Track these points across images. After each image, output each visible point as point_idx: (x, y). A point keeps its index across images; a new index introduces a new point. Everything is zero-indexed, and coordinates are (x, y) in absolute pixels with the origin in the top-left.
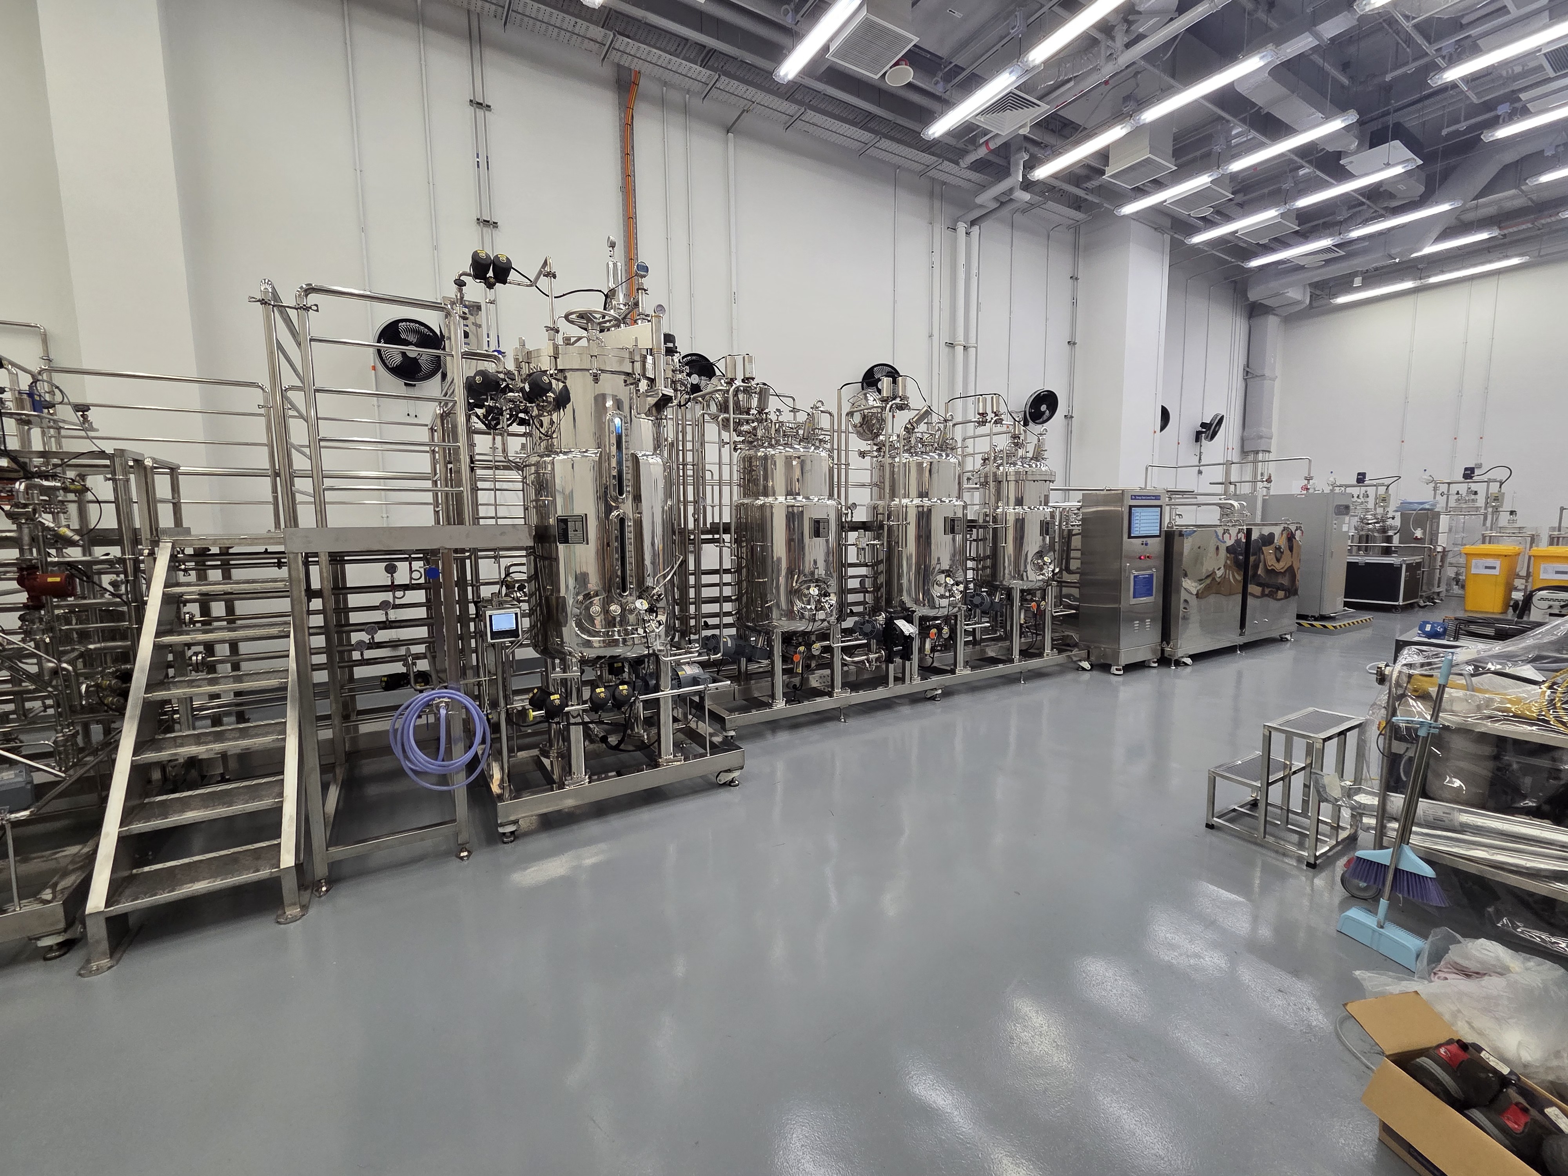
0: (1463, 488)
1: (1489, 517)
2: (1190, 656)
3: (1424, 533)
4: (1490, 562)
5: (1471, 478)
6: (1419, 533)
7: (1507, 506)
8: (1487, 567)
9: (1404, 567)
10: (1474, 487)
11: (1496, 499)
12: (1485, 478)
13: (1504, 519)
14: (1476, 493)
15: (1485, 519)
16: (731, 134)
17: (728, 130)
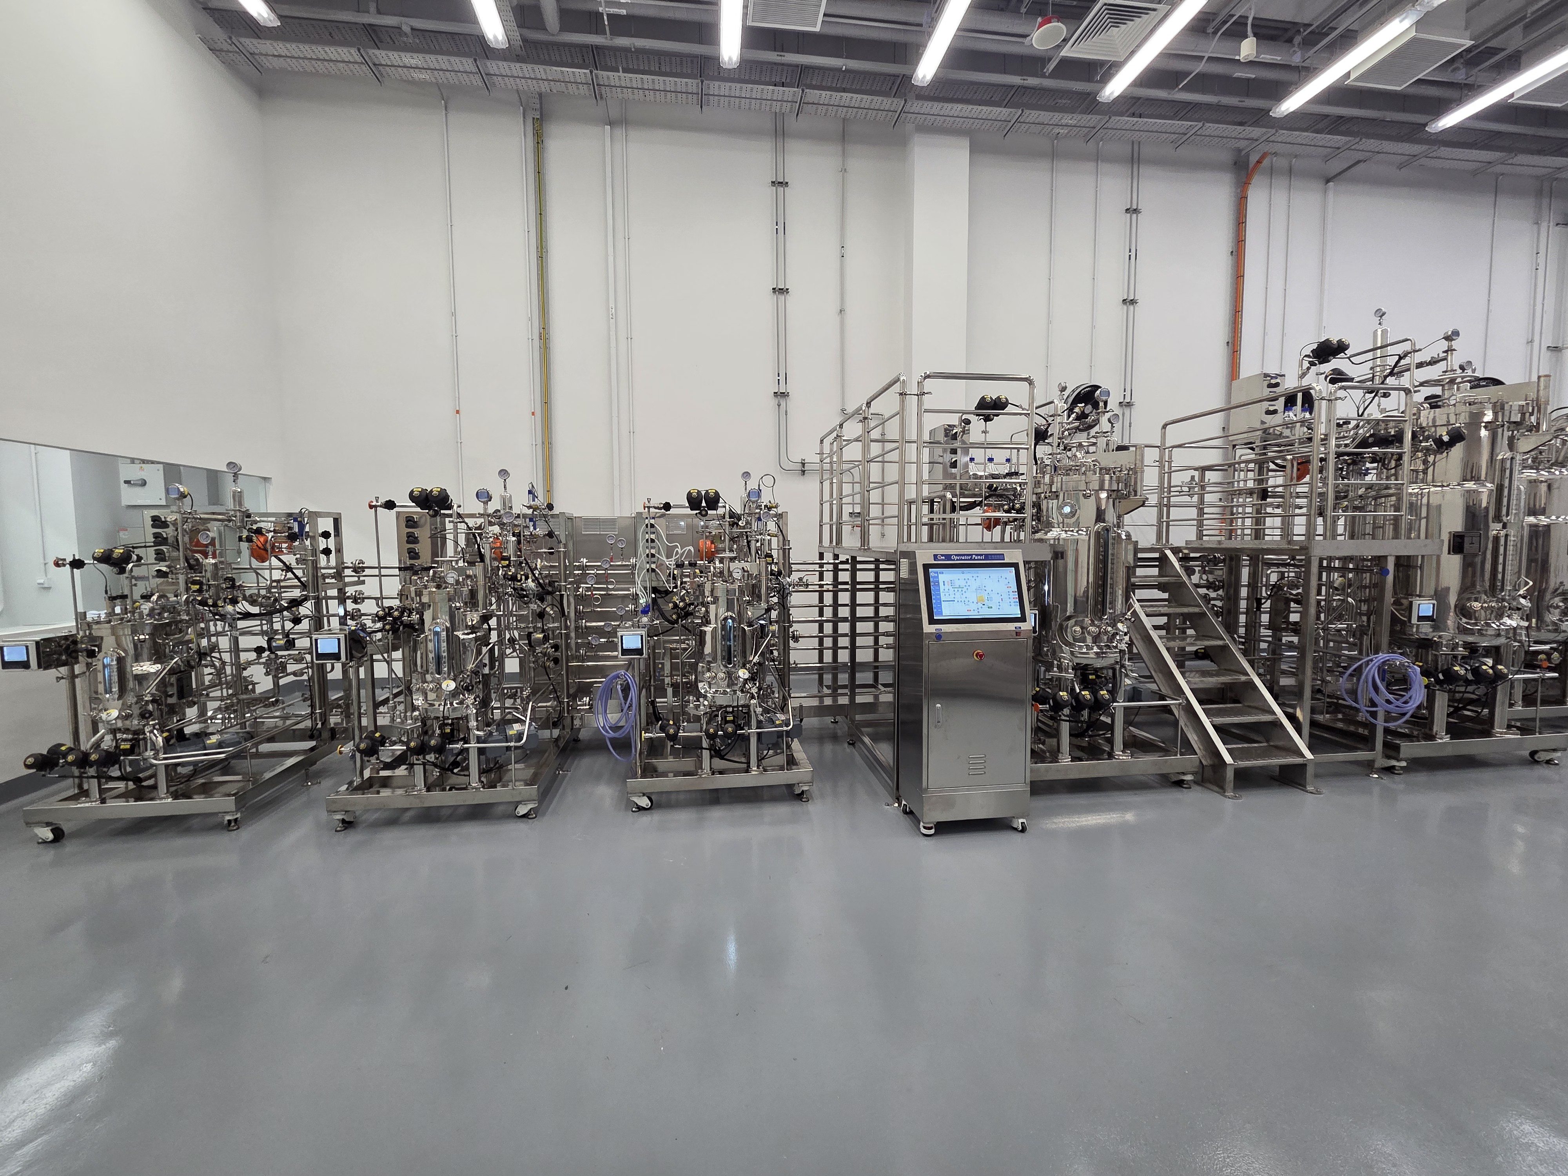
16: (1331, 184)
17: (1328, 181)
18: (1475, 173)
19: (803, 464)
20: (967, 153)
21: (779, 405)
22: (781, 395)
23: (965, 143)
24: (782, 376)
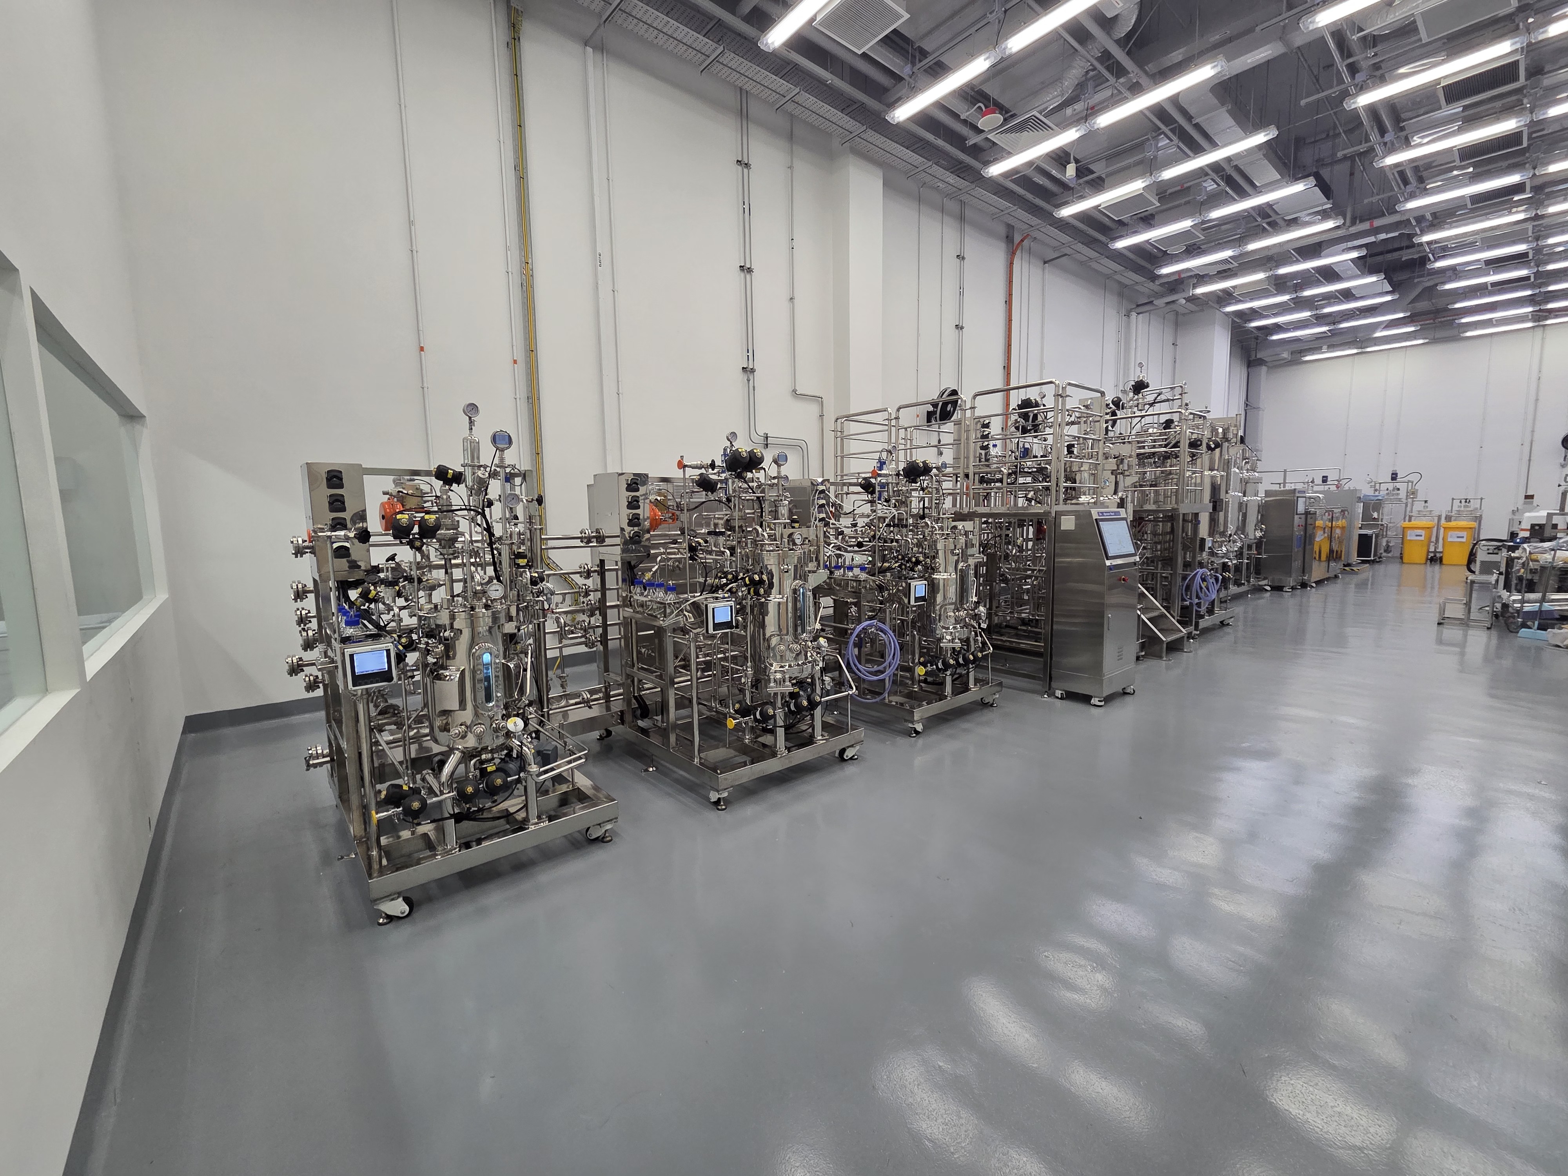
0: (1391, 486)
1: (1409, 505)
2: (1315, 582)
3: (1378, 515)
4: (1419, 532)
5: (1396, 479)
6: (1375, 515)
7: (1421, 496)
8: (1417, 536)
9: (1374, 535)
10: (1398, 485)
11: (1413, 493)
12: (1406, 479)
13: (1418, 506)
14: (1398, 489)
15: (1406, 506)
16: (1047, 265)
17: (1045, 263)
18: (1108, 277)
19: (767, 438)
20: (880, 183)
21: (748, 380)
22: (748, 371)
23: (880, 173)
24: (750, 352)
